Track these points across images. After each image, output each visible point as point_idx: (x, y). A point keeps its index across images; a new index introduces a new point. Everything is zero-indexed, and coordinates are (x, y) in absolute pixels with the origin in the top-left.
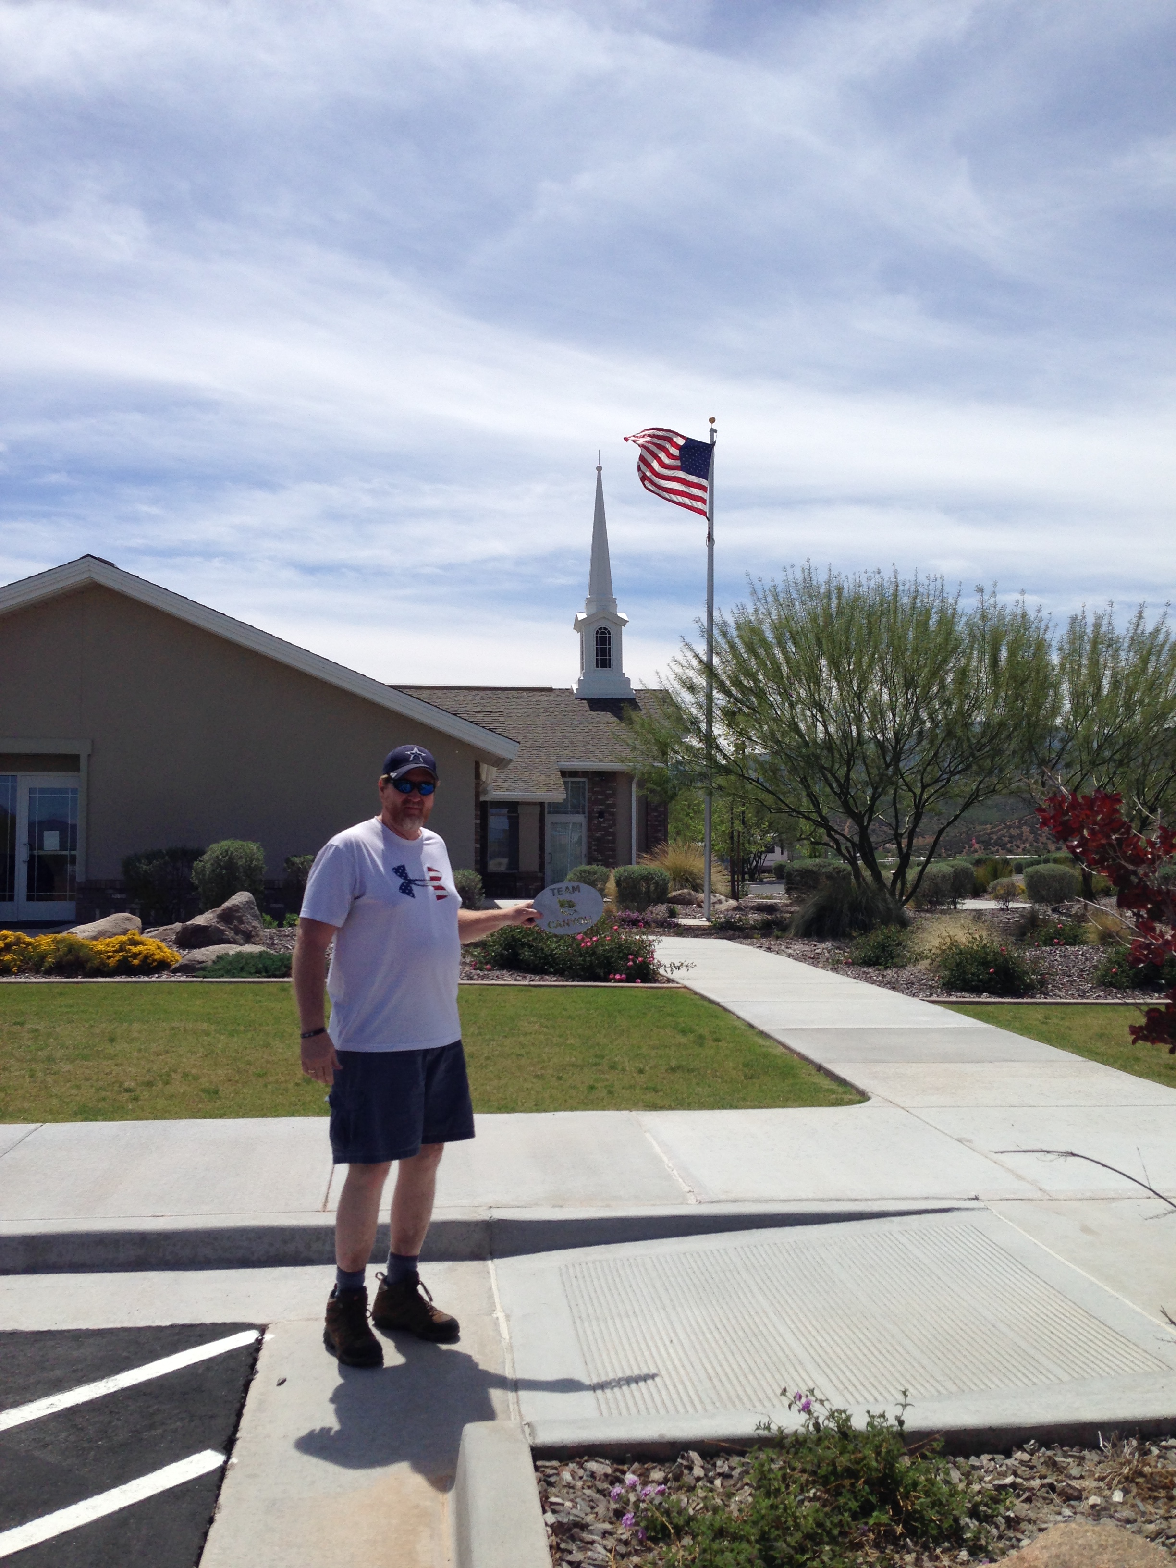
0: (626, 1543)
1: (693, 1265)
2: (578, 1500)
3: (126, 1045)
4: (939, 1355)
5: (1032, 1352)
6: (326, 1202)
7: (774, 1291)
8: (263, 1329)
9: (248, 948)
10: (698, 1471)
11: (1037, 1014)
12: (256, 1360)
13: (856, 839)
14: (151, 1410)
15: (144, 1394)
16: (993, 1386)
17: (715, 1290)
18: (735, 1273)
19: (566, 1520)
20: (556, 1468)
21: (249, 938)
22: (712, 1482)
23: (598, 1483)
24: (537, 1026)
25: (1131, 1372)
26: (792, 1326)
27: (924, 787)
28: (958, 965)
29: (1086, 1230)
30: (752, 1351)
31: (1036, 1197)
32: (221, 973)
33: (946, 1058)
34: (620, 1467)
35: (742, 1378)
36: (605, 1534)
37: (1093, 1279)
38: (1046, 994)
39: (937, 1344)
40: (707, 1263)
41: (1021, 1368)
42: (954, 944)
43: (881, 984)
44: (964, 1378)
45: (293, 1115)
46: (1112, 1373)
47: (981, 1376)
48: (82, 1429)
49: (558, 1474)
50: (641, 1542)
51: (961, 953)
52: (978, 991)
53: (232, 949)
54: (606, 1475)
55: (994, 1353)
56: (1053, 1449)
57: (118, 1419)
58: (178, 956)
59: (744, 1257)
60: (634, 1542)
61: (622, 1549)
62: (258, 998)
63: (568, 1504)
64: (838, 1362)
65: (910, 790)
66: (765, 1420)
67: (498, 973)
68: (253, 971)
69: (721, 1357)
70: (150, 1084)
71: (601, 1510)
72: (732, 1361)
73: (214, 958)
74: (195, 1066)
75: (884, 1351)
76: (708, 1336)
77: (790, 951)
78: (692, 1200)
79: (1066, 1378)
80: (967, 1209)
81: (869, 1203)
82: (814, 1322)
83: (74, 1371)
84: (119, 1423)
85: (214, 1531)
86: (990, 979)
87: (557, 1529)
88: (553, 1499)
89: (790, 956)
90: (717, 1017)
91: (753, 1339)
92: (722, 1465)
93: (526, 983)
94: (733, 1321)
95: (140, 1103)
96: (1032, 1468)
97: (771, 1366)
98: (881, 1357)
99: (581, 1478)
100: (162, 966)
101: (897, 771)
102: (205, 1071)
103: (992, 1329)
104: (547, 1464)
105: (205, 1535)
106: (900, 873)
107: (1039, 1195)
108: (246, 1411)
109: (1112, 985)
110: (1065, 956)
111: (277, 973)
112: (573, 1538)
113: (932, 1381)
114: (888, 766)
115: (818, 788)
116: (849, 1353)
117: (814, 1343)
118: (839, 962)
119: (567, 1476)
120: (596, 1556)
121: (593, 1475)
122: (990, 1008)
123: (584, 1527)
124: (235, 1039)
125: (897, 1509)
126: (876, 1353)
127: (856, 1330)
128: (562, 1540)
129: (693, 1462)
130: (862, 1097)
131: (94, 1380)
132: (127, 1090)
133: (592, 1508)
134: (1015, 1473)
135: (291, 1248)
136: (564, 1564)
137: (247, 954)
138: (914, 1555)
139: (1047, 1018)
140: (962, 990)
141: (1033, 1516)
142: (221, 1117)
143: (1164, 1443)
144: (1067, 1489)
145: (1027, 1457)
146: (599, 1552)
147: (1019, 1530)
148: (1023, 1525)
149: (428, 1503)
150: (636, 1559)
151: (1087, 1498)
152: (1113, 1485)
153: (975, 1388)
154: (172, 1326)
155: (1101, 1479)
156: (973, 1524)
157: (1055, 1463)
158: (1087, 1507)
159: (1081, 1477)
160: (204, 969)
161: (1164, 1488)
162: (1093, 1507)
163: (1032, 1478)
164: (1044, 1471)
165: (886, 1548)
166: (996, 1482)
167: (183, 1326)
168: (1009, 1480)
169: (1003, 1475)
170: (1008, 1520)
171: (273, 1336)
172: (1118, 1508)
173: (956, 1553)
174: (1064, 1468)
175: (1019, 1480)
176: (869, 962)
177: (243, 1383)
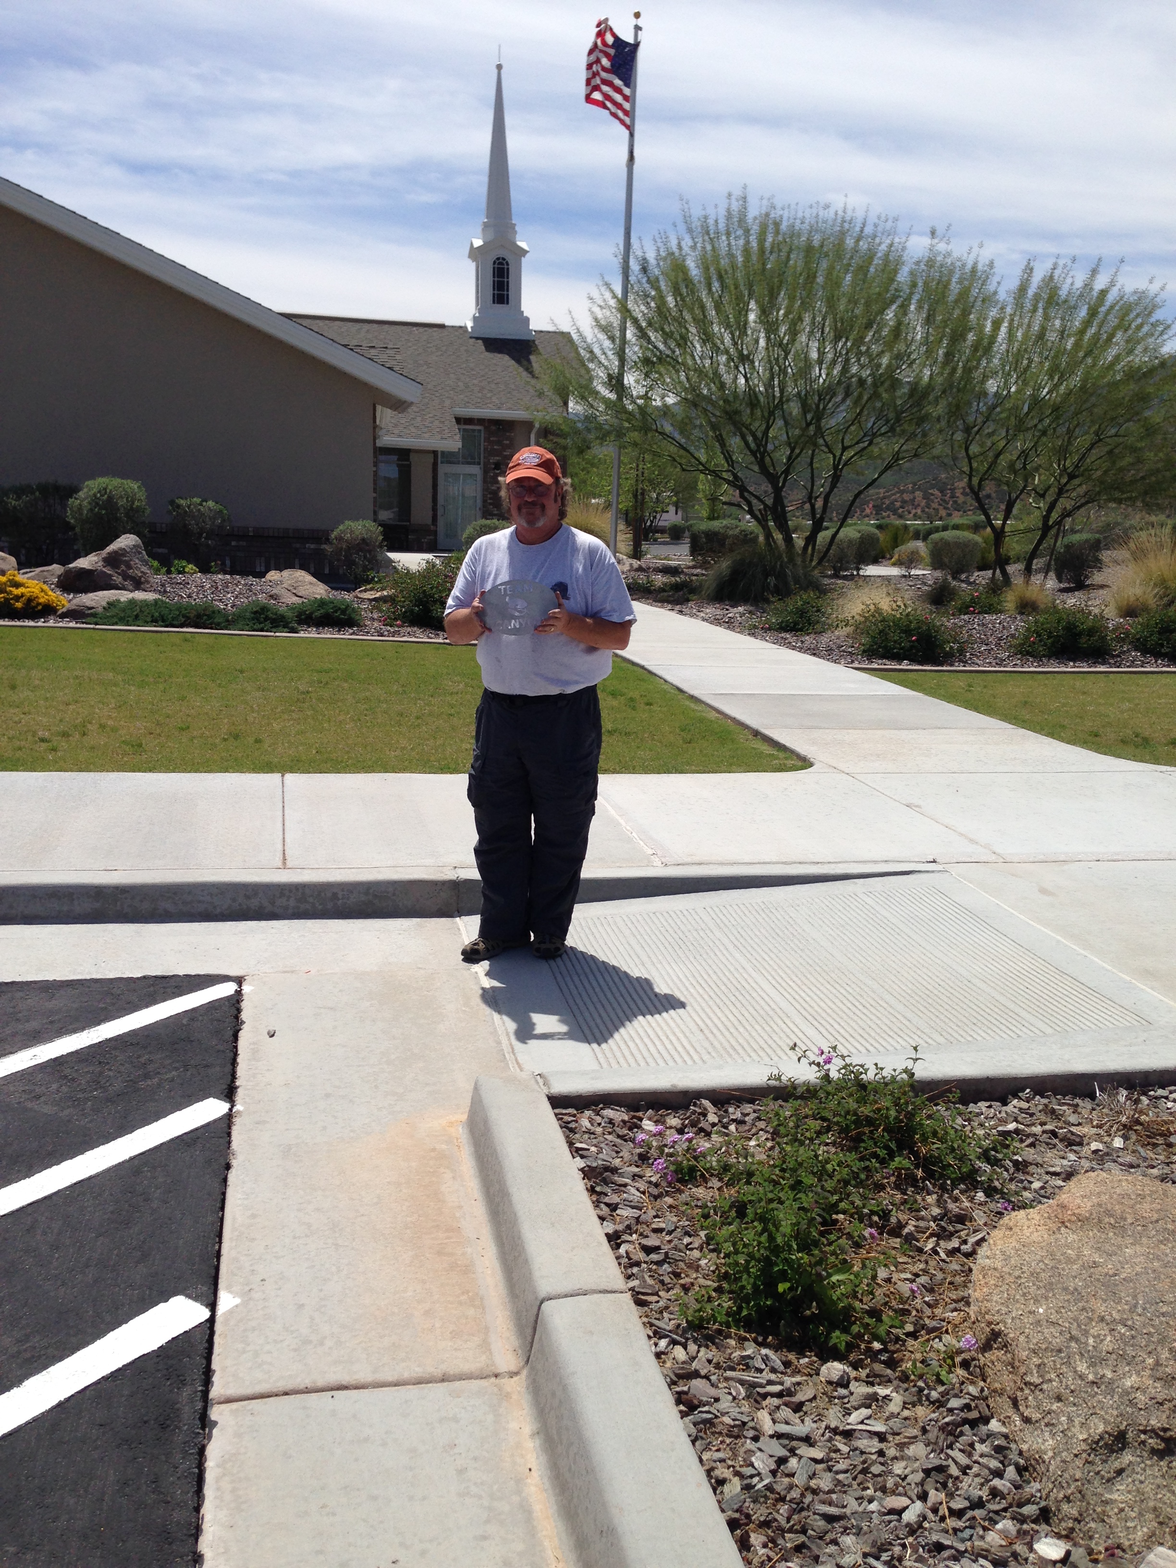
0: (656, 1185)
1: (665, 924)
2: (602, 1145)
3: (29, 693)
4: (922, 1009)
5: (1012, 1006)
6: (284, 859)
7: (750, 949)
8: (239, 981)
9: (139, 595)
10: (712, 1118)
11: (960, 682)
12: (239, 1010)
13: (770, 501)
14: (142, 1060)
15: (132, 1044)
16: (979, 1038)
17: (691, 948)
18: (708, 932)
19: (594, 1165)
20: (574, 1116)
21: (138, 584)
22: (726, 1128)
23: (617, 1129)
24: (461, 686)
25: (1111, 1026)
26: (774, 982)
27: (844, 449)
28: (881, 632)
29: (1043, 891)
30: (738, 1005)
31: (990, 860)
32: (115, 620)
33: (879, 725)
34: (637, 1114)
35: (732, 1030)
36: (635, 1177)
37: (1059, 938)
38: (965, 663)
39: (917, 998)
40: (679, 923)
41: (1003, 1021)
42: (878, 610)
43: (801, 650)
44: (950, 1030)
45: (226, 771)
46: (1093, 1026)
47: (966, 1028)
48: (73, 1079)
49: (576, 1121)
50: (670, 1184)
51: (883, 620)
52: (899, 658)
53: (124, 596)
54: (624, 1121)
55: (975, 1007)
56: (1048, 1097)
57: (110, 1070)
58: (64, 601)
59: (714, 916)
60: (664, 1184)
61: (655, 1192)
62: (161, 648)
63: (593, 1149)
64: (824, 1015)
65: (831, 452)
66: (776, 1072)
67: (409, 629)
68: (149, 619)
69: (708, 1010)
70: (65, 735)
71: (625, 1154)
72: (720, 1014)
73: (104, 604)
74: (110, 717)
75: (868, 1006)
76: (692, 990)
77: (702, 614)
78: (657, 862)
79: (1049, 1031)
80: (928, 872)
81: (833, 866)
82: (795, 979)
83: (51, 1022)
84: (111, 1074)
85: (232, 1176)
86: (912, 647)
87: (588, 1173)
88: (579, 1145)
89: (704, 620)
90: (643, 680)
91: (737, 994)
92: (735, 1113)
94: (715, 977)
95: (59, 754)
96: (1032, 1115)
97: (759, 1019)
98: (865, 1011)
99: (599, 1124)
100: (48, 610)
101: (819, 431)
102: (122, 723)
103: (969, 985)
104: (564, 1111)
105: (225, 1180)
106: (811, 539)
107: (993, 858)
108: (239, 1059)
109: (1028, 653)
110: (983, 625)
111: (175, 623)
112: (606, 1182)
113: (919, 1033)
114: (808, 425)
115: (735, 442)
116: (833, 1006)
117: (797, 997)
118: (755, 627)
119: (585, 1123)
120: (631, 1198)
121: (611, 1122)
122: (911, 675)
123: (614, 1170)
124: (147, 691)
125: (916, 1154)
126: (861, 1007)
127: (837, 986)
128: (598, 1184)
129: (705, 1109)
130: (804, 763)
131: (75, 1031)
132: (43, 740)
133: (617, 1152)
134: (1016, 1120)
135: (254, 903)
136: (602, 1206)
137: (141, 601)
138: (935, 1196)
139: (970, 686)
140: (883, 657)
141: (1039, 1160)
142: (150, 771)
143: (1152, 1093)
144: (1069, 1135)
145: (1025, 1105)
146: (633, 1194)
147: (1028, 1173)
148: (1031, 1169)
149: (444, 1146)
150: (669, 1200)
151: (1088, 1144)
152: (1112, 1132)
153: (962, 1040)
154: (144, 977)
155: (1099, 1126)
156: (987, 1167)
157: (1053, 1111)
158: (1089, 1152)
159: (1079, 1124)
160: (94, 615)
161: (1161, 1135)
162: (1096, 1152)
163: (1033, 1124)
164: (1043, 1118)
165: (906, 1190)
166: (1000, 1128)
167: (155, 977)
168: (1012, 1126)
169: (1004, 1122)
170: (1016, 1163)
171: (252, 988)
172: (1120, 1154)
173: (973, 1194)
174: (1062, 1115)
175: (1021, 1127)
176: (784, 628)
177: (231, 1033)
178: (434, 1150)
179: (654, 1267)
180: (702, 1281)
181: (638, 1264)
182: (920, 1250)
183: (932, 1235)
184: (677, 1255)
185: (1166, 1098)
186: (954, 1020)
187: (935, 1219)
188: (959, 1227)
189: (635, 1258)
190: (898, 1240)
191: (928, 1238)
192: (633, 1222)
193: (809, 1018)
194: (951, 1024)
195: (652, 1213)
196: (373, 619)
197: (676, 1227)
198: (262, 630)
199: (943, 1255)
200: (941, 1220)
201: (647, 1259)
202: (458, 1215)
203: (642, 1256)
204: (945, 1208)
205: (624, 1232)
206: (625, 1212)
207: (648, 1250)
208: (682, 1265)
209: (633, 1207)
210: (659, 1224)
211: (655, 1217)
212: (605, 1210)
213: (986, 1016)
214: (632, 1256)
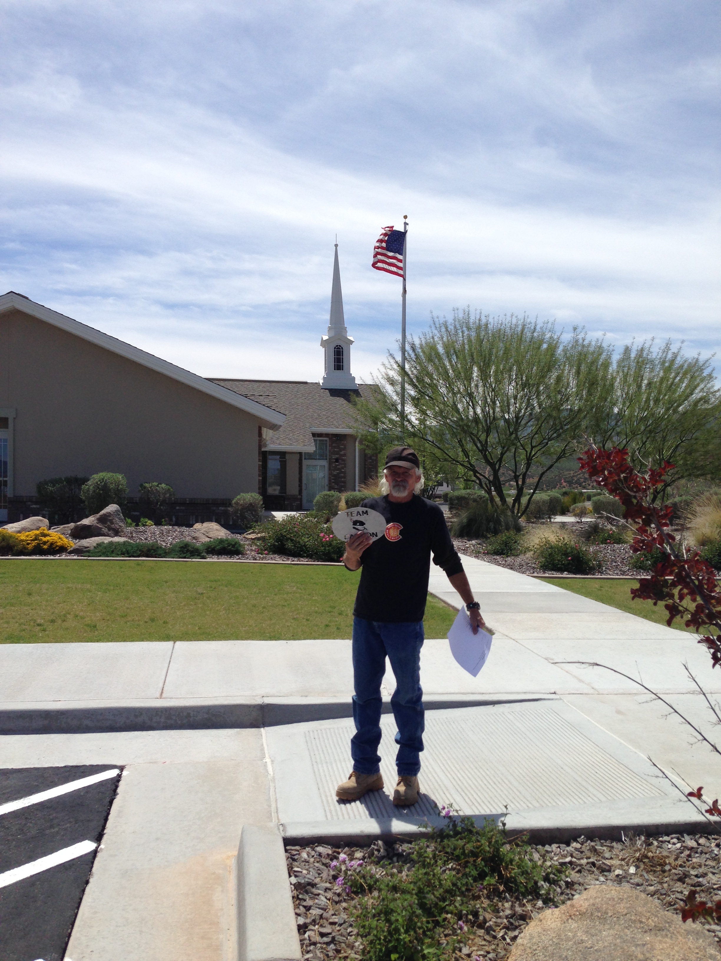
0: (339, 895)
2: (311, 869)
3: (38, 597)
4: (529, 785)
5: (584, 783)
6: (162, 693)
7: (433, 746)
8: (122, 768)
9: (116, 539)
10: (383, 853)
11: (596, 585)
12: (117, 787)
13: (491, 478)
14: (51, 817)
15: (47, 808)
16: (560, 804)
19: (303, 881)
20: (298, 851)
21: (117, 533)
22: (391, 859)
23: (323, 859)
24: (295, 589)
25: (643, 796)
26: (443, 768)
27: (532, 447)
28: (550, 555)
29: (619, 712)
31: (590, 692)
32: (100, 554)
33: (540, 610)
34: (337, 850)
36: (326, 890)
37: (622, 741)
38: (602, 573)
39: (528, 778)
41: (578, 793)
42: (547, 542)
43: (504, 566)
44: (543, 799)
45: (143, 641)
46: (631, 797)
47: (554, 798)
48: (8, 828)
49: (299, 854)
50: (348, 895)
51: (551, 548)
52: (561, 570)
53: (107, 540)
54: (328, 855)
55: (562, 784)
56: (595, 841)
57: (31, 823)
58: (72, 544)
60: (344, 894)
61: (336, 899)
62: (122, 570)
63: (305, 872)
64: (469, 788)
65: (524, 449)
67: (272, 556)
68: (119, 553)
70: (53, 621)
71: (324, 875)
73: (95, 545)
74: (82, 610)
75: (497, 783)
79: (603, 799)
80: (549, 699)
81: (492, 695)
82: (457, 766)
83: (4, 794)
84: (31, 825)
85: (88, 889)
86: (569, 564)
87: (298, 887)
88: (296, 869)
92: (397, 849)
93: (289, 562)
95: (47, 633)
96: (582, 852)
98: (495, 786)
99: (313, 856)
100: (62, 549)
101: (517, 438)
102: (88, 614)
103: (561, 770)
104: (293, 848)
105: (84, 891)
106: (517, 499)
107: (592, 691)
108: (110, 817)
109: (641, 568)
110: (614, 550)
111: (135, 554)
112: (307, 892)
113: (524, 800)
114: (511, 434)
115: (469, 446)
117: (456, 778)
118: (479, 552)
119: (304, 855)
120: (320, 902)
121: (320, 855)
122: (568, 581)
123: (314, 885)
124: (107, 595)
125: (501, 876)
126: (492, 784)
127: (481, 770)
128: (300, 893)
129: (380, 847)
131: (16, 799)
132: (39, 625)
133: (319, 874)
134: (572, 856)
135: (140, 720)
136: (301, 907)
137: (116, 543)
138: (510, 903)
139: (601, 587)
140: (552, 570)
141: (581, 880)
142: (98, 642)
143: (661, 839)
144: (602, 865)
145: (578, 846)
146: (322, 900)
147: (572, 889)
148: (576, 887)
149: (221, 872)
150: (344, 905)
151: (614, 871)
152: (630, 864)
153: (550, 805)
154: (65, 767)
155: (623, 860)
156: (546, 885)
157: (595, 850)
158: (614, 876)
159: (611, 858)
160: (88, 551)
161: (660, 865)
162: (618, 876)
163: (582, 858)
164: (588, 854)
165: (493, 899)
166: (561, 861)
167: (72, 766)
168: (568, 859)
169: (566, 857)
170: (567, 883)
171: (128, 773)
172: (633, 877)
173: (536, 902)
174: (602, 853)
175: (574, 860)
176: (497, 553)
177: (109, 800)
178: (214, 873)
179: (324, 946)
180: (353, 955)
181: (315, 944)
182: (495, 937)
183: (504, 928)
184: (341, 939)
185: (669, 842)
186: (548, 792)
187: (507, 917)
188: (521, 922)
189: (313, 940)
190: (483, 931)
191: (501, 929)
192: (318, 917)
193: (459, 790)
194: (545, 795)
195: (331, 912)
196: (252, 550)
197: (345, 922)
198: (185, 558)
199: (508, 940)
200: (511, 918)
201: (321, 941)
202: (219, 914)
203: (318, 939)
204: (514, 910)
205: (311, 923)
206: (315, 912)
207: (322, 935)
208: (343, 945)
209: (319, 908)
210: (335, 919)
211: (333, 915)
212: (302, 909)
213: (568, 790)
214: (312, 939)
